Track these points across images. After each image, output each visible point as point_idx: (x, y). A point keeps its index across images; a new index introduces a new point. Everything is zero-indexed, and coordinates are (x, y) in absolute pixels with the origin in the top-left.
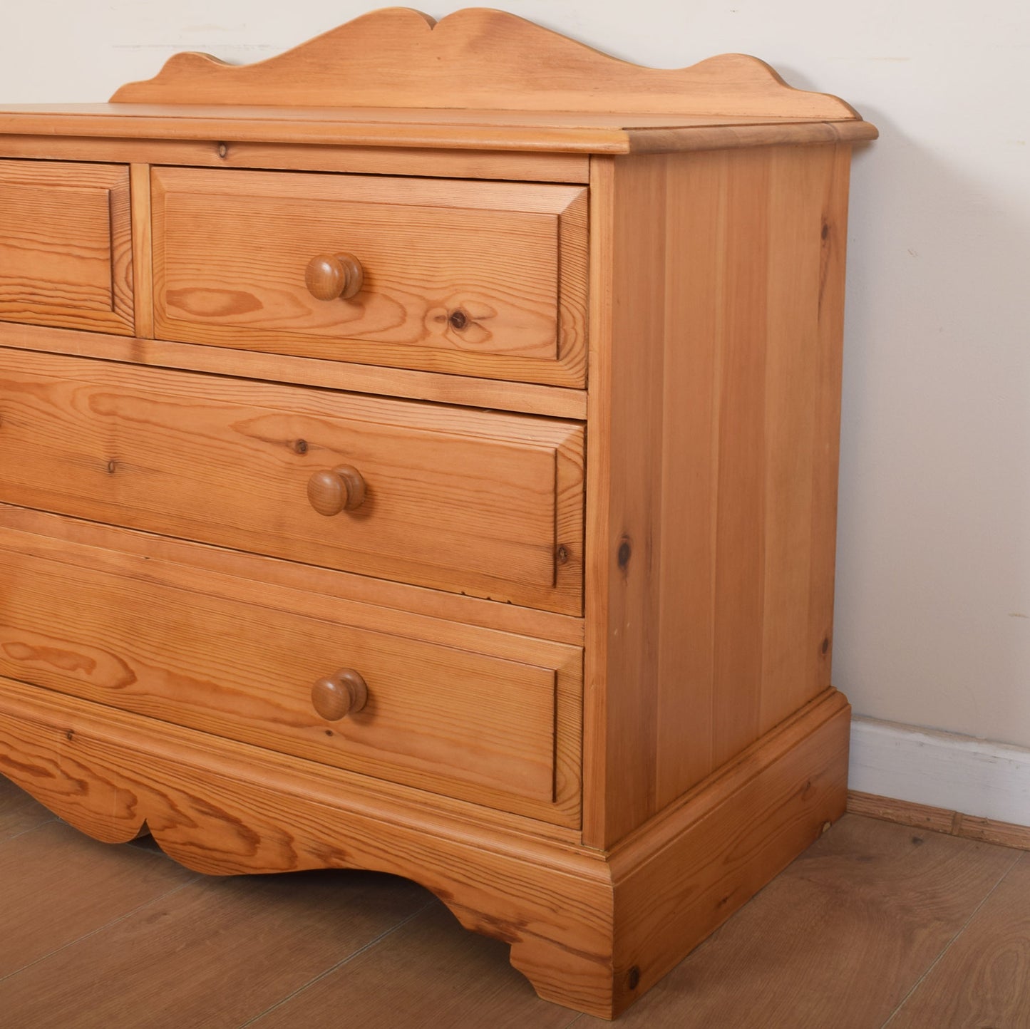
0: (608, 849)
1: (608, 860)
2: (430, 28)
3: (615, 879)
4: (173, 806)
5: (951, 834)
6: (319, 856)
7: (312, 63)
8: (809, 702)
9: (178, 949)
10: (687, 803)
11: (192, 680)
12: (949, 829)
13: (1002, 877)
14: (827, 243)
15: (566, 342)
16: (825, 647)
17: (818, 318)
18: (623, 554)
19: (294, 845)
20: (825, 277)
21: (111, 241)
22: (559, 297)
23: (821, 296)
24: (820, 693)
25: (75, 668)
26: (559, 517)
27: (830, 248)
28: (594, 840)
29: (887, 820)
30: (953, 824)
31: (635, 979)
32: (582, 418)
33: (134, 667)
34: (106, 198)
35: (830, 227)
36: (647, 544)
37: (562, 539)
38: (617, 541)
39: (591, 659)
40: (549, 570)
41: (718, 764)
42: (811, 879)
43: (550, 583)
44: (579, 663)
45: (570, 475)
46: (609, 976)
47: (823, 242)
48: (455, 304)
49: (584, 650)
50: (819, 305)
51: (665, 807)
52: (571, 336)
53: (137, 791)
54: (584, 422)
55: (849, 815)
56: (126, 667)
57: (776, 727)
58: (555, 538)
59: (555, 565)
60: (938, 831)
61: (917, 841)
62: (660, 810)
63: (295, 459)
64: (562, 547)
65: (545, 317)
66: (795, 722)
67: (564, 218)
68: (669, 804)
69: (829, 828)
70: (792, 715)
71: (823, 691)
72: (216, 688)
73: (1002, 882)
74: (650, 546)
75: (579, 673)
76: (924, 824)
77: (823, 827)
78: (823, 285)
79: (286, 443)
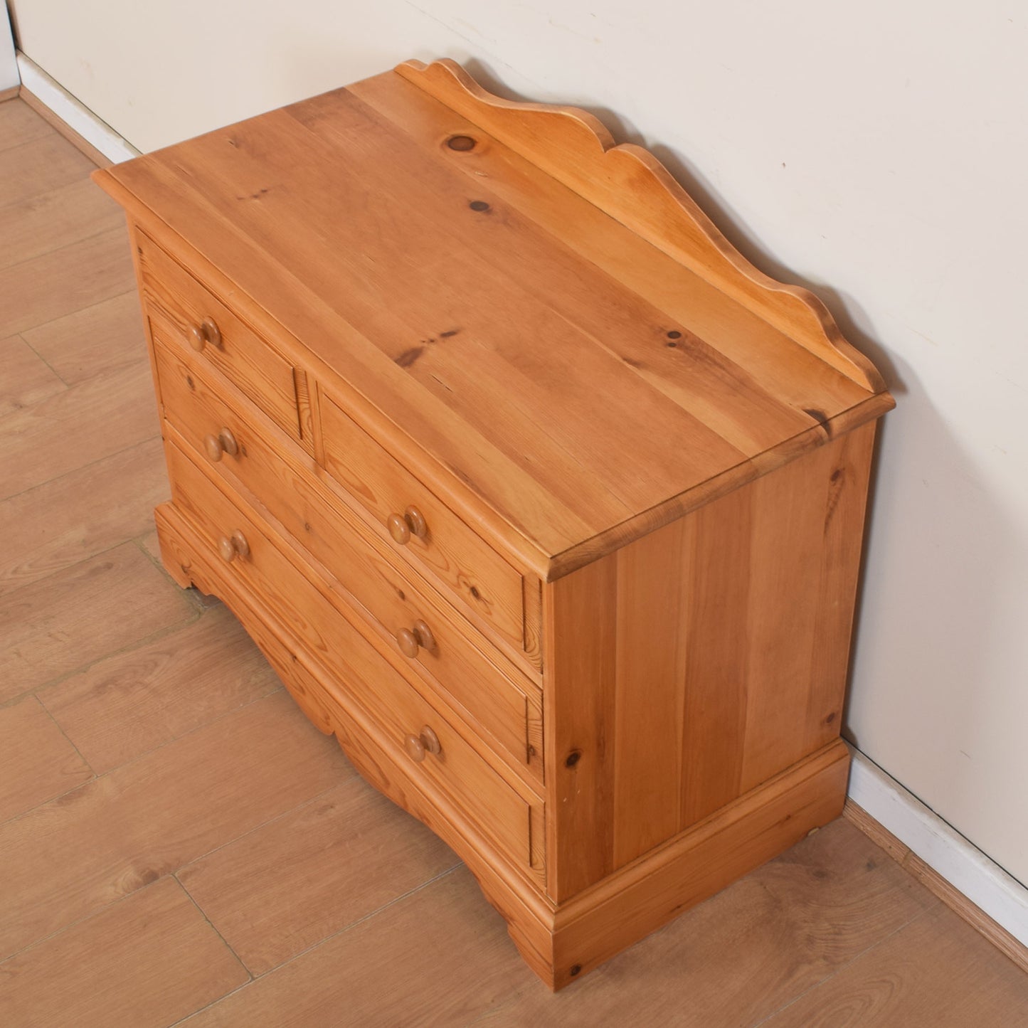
0: (560, 904)
1: (556, 913)
2: (603, 150)
3: (556, 928)
5: (901, 865)
6: (419, 813)
7: (526, 127)
8: (808, 756)
9: (327, 847)
10: (644, 861)
12: (901, 862)
13: (902, 926)
14: (839, 481)
15: (529, 645)
16: (830, 718)
17: (825, 532)
18: (572, 760)
19: (408, 799)
20: (835, 503)
21: (297, 398)
22: (524, 620)
23: (829, 517)
24: (823, 746)
25: (296, 620)
26: (529, 731)
27: (843, 482)
28: (552, 896)
29: (865, 834)
30: (905, 858)
31: (576, 971)
32: (541, 687)
33: (325, 643)
34: (292, 373)
35: (844, 469)
36: (599, 745)
37: (531, 742)
38: (565, 755)
39: (548, 811)
40: (525, 755)
41: (687, 825)
42: (767, 887)
43: (526, 762)
44: (542, 809)
45: (535, 713)
46: (552, 973)
47: (832, 483)
48: (473, 582)
49: (545, 803)
50: (827, 524)
51: (623, 866)
52: (532, 643)
53: (330, 714)
54: (542, 690)
55: (842, 819)
56: (322, 640)
57: (761, 784)
58: (527, 741)
59: (528, 754)
60: (893, 859)
61: (870, 866)
62: (618, 869)
63: (400, 599)
64: (532, 747)
65: (517, 626)
66: (782, 778)
67: (526, 578)
68: (628, 863)
69: (815, 833)
70: (782, 772)
71: (828, 744)
72: (367, 687)
73: (899, 931)
74: (602, 745)
75: (542, 814)
76: (887, 850)
77: (808, 833)
78: (832, 509)
79: (395, 587)
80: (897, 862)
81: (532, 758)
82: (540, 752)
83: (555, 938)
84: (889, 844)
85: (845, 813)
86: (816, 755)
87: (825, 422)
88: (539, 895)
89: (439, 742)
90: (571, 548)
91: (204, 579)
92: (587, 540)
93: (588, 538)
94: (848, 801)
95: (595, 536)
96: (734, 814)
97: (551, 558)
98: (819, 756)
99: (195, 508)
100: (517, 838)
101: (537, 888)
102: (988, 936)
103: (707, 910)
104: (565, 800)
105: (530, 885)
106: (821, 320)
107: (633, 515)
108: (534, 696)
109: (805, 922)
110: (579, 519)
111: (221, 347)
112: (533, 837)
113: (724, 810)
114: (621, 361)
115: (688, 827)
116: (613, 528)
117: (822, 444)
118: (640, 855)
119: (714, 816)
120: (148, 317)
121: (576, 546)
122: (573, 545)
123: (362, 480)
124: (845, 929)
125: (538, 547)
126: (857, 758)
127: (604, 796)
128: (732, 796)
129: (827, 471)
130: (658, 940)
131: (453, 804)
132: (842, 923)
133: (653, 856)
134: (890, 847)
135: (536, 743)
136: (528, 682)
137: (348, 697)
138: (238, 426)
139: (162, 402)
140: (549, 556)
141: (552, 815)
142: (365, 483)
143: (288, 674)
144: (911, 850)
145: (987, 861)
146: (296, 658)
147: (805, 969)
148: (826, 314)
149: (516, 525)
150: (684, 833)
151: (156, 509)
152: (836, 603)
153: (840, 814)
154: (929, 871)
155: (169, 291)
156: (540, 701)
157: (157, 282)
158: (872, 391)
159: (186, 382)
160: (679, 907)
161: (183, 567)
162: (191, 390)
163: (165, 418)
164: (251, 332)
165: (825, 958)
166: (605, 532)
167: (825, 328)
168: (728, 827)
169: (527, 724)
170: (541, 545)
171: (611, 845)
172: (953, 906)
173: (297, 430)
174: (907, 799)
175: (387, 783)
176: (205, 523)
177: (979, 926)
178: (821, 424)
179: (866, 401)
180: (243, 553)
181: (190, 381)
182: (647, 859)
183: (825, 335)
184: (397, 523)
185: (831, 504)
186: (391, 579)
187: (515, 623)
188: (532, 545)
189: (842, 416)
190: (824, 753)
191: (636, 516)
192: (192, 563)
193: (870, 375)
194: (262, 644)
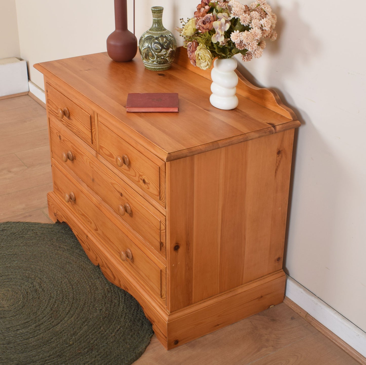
0: (171, 312)
1: (169, 315)
3: (169, 321)
4: (103, 262)
5: (304, 319)
6: (124, 287)
10: (205, 302)
11: (106, 236)
13: (303, 338)
14: (280, 155)
15: (161, 197)
16: (278, 259)
17: (275, 176)
18: (176, 248)
19: (121, 282)
20: (279, 164)
21: (91, 128)
22: (160, 186)
23: (276, 170)
24: (275, 271)
25: (89, 222)
26: (161, 236)
27: (282, 156)
28: (168, 309)
29: (291, 309)
30: (306, 316)
31: (177, 342)
32: (165, 215)
33: (97, 227)
34: (90, 117)
35: (282, 151)
36: (187, 244)
37: (162, 241)
38: (174, 245)
39: (167, 270)
40: (159, 247)
41: (222, 291)
42: (253, 323)
43: (160, 250)
44: (165, 270)
45: (163, 227)
46: (167, 341)
47: (278, 155)
48: (144, 177)
49: (166, 267)
50: (276, 172)
51: (196, 302)
52: (162, 196)
53: (97, 256)
54: (165, 216)
55: (283, 304)
56: (96, 227)
57: (251, 281)
58: (160, 240)
59: (160, 246)
60: (301, 317)
61: (292, 318)
62: (194, 303)
63: (121, 197)
64: (162, 243)
65: (157, 189)
66: (259, 280)
67: (161, 168)
68: (198, 302)
69: (272, 307)
70: (259, 278)
71: (277, 271)
72: (110, 240)
73: (302, 340)
74: (188, 244)
75: (165, 272)
76: (299, 313)
77: (270, 306)
78: (278, 167)
79: (119, 192)
80: (303, 318)
81: (162, 248)
82: (165, 244)
83: (168, 324)
84: (300, 312)
85: (284, 301)
86: (272, 274)
87: (274, 126)
88: (164, 309)
89: (132, 254)
90: (176, 152)
91: (61, 216)
92: (182, 150)
93: (183, 149)
94: (285, 297)
95: (185, 149)
96: (240, 290)
97: (168, 154)
98: (274, 274)
99: (60, 189)
100: (156, 287)
101: (163, 307)
102: (336, 343)
103: (229, 328)
104: (173, 265)
105: (161, 306)
106: (275, 97)
107: (200, 145)
108: (163, 219)
109: (266, 334)
110: (180, 145)
111: (69, 117)
112: (162, 284)
113: (236, 288)
114: (203, 110)
115: (222, 292)
116: (192, 147)
117: (272, 133)
118: (203, 299)
119: (232, 290)
120: (49, 118)
121: (178, 151)
122: (177, 151)
123: (110, 151)
124: (281, 338)
125: (164, 151)
126: (289, 279)
127: (189, 268)
128: (240, 284)
129: (275, 149)
130: (209, 337)
131: (136, 280)
132: (280, 336)
133: (208, 300)
134: (300, 313)
135: (163, 241)
136: (161, 214)
137: (104, 248)
138: (73, 148)
139: (52, 151)
140: (168, 153)
141: (168, 272)
142: (111, 152)
143: (85, 244)
144: (308, 313)
145: (336, 312)
146: (88, 236)
147: (264, 349)
148: (276, 95)
149: (157, 145)
150: (221, 294)
151: (48, 194)
152: (280, 208)
153: (282, 302)
154: (314, 320)
155: (55, 103)
156: (165, 221)
157: (52, 101)
158: (292, 119)
159: (59, 138)
160: (218, 325)
161: (55, 214)
162: (59, 140)
163: (52, 157)
164: (78, 107)
165: (272, 346)
166: (189, 148)
167: (276, 99)
168: (237, 294)
169: (160, 232)
170: (165, 150)
171: (192, 291)
172: (323, 333)
173: (91, 141)
174: (307, 292)
175: (115, 278)
176: (62, 194)
177: (333, 339)
178: (272, 127)
179: (289, 122)
180: (73, 200)
181: (60, 136)
182: (206, 301)
183: (276, 102)
184: (119, 159)
185: (277, 164)
186: (118, 189)
187: (157, 188)
188: (162, 150)
189: (280, 126)
190: (276, 274)
191: (201, 145)
192: (58, 211)
193: (291, 114)
194: (77, 235)
